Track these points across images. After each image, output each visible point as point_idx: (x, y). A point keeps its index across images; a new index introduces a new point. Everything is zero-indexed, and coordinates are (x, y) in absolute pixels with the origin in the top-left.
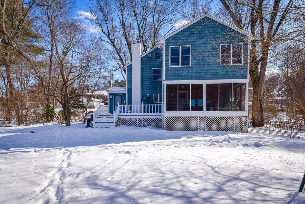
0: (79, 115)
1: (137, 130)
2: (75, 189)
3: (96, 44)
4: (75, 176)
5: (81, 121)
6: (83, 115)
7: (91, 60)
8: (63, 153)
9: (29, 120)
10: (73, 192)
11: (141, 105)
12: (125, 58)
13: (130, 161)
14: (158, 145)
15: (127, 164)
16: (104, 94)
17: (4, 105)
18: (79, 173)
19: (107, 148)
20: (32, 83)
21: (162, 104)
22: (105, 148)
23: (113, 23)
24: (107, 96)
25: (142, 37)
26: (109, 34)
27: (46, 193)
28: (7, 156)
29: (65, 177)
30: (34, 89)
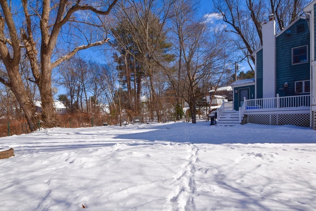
0: (203, 114)
1: (270, 130)
2: (204, 183)
3: (220, 37)
4: (204, 171)
5: (205, 119)
6: (207, 112)
7: (215, 56)
8: (191, 149)
9: (165, 119)
10: (204, 186)
11: (276, 98)
12: (253, 44)
13: (262, 165)
14: (304, 150)
15: (259, 168)
16: (228, 90)
17: (149, 107)
18: (207, 169)
19: (233, 147)
20: (166, 88)
21: (309, 94)
22: (231, 148)
23: (239, 8)
24: (230, 91)
25: (276, 12)
26: (233, 22)
27: (182, 182)
28: (153, 146)
29: (195, 171)
30: (168, 92)
